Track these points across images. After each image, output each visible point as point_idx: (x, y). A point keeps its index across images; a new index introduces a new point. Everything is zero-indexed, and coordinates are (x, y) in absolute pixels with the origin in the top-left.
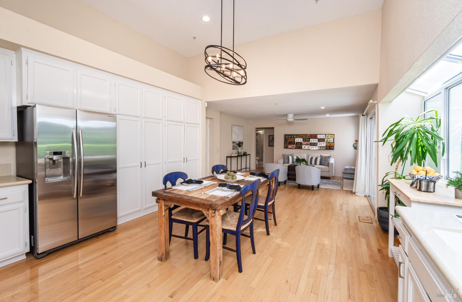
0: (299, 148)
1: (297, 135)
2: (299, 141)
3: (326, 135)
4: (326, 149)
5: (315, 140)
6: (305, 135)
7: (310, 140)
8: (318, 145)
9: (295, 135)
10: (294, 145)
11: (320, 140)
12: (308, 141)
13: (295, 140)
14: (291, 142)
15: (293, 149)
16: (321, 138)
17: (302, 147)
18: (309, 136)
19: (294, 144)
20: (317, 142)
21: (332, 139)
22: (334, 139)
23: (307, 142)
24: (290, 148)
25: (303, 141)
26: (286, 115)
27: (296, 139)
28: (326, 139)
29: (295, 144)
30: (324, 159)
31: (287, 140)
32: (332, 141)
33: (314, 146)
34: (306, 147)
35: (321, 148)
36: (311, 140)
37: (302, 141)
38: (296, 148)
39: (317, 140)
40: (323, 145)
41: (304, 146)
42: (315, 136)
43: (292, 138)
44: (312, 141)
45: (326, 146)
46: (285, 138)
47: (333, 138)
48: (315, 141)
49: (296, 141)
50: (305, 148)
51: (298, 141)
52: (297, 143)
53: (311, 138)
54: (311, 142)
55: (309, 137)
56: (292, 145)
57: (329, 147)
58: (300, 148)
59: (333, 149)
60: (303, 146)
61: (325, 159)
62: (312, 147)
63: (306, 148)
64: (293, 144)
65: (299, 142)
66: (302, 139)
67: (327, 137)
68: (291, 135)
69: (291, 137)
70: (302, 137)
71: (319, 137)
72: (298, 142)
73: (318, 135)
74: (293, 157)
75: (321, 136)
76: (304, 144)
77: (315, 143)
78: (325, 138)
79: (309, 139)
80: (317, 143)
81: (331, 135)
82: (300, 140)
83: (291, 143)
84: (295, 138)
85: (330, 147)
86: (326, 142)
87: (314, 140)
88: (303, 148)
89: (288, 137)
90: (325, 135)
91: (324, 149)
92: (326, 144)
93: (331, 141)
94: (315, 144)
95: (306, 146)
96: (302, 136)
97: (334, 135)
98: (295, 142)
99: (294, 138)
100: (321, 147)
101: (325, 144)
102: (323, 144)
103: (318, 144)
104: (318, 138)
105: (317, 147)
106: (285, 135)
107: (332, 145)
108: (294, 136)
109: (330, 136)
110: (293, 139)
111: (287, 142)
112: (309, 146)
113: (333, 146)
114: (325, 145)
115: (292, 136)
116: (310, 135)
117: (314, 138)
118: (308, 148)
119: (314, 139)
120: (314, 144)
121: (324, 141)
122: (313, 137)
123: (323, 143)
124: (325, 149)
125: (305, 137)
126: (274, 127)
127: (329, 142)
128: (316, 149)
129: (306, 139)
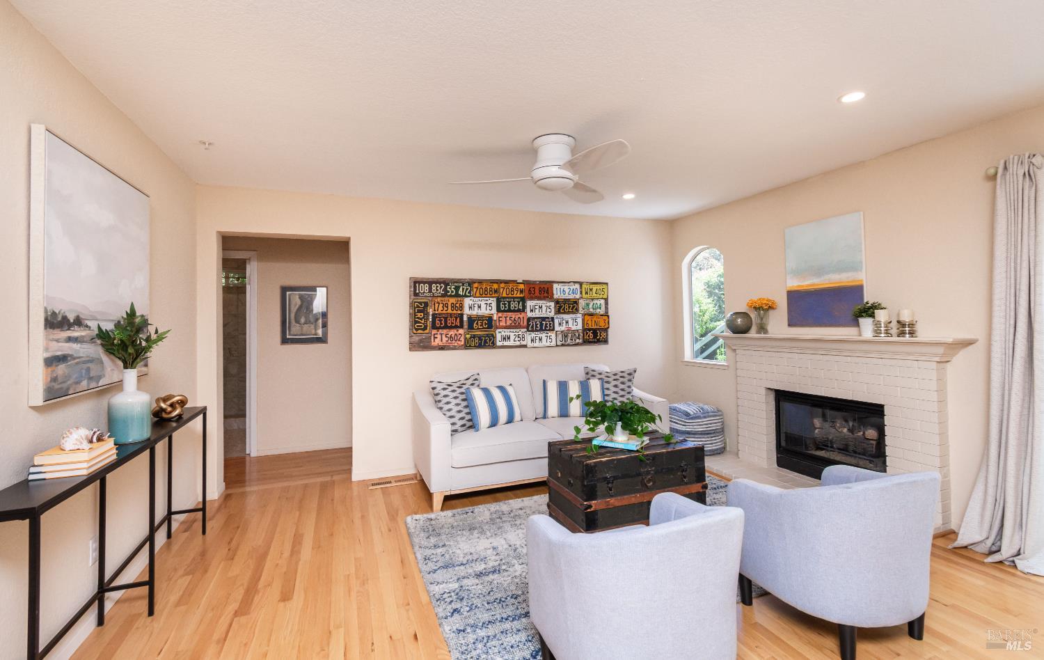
0: (480, 346)
1: (471, 283)
2: (480, 312)
3: (581, 284)
4: (586, 342)
5: (544, 304)
6: (506, 282)
7: (524, 307)
8: (557, 328)
9: (462, 282)
10: (461, 331)
11: (564, 306)
12: (519, 311)
13: (462, 307)
14: (446, 317)
15: (454, 348)
16: (567, 296)
17: (494, 337)
18: (522, 286)
19: (461, 327)
20: (552, 314)
21: (602, 302)
22: (607, 301)
23: (513, 315)
24: (442, 348)
25: (499, 310)
27: (467, 302)
28: (582, 303)
29: (465, 325)
31: (426, 304)
32: (603, 310)
33: (541, 330)
34: (512, 337)
35: (567, 339)
36: (530, 304)
37: (494, 311)
38: (467, 346)
39: (552, 304)
40: (574, 328)
41: (506, 332)
42: (542, 290)
43: (451, 296)
44: (535, 308)
45: (584, 330)
46: (416, 294)
47: (605, 296)
48: (544, 309)
49: (467, 311)
50: (506, 343)
51: (475, 312)
52: (471, 320)
53: (532, 299)
54: (530, 314)
55: (522, 291)
56: (452, 332)
57: (595, 332)
58: (486, 342)
59: (606, 341)
60: (499, 335)
62: (533, 335)
63: (511, 343)
64: (456, 327)
65: (483, 316)
66: (493, 302)
67: (587, 293)
68: (446, 282)
69: (445, 290)
70: (496, 291)
71: (559, 292)
72: (480, 318)
73: (555, 286)
74: (489, 396)
75: (566, 288)
76: (503, 324)
77: (544, 319)
78: (578, 296)
79: (523, 300)
80: (553, 319)
81: (598, 287)
82: (483, 306)
83: (441, 322)
84: (466, 296)
85: (595, 335)
86: (584, 315)
87: (541, 307)
88: (499, 344)
89: (430, 290)
90: (577, 286)
91: (577, 344)
92: (583, 320)
93: (598, 311)
94: (543, 325)
95: (511, 333)
96: (495, 286)
97: (607, 284)
98: (465, 318)
99: (457, 295)
100: (565, 335)
101: (580, 321)
102: (575, 323)
103: (556, 321)
104: (555, 297)
105: (553, 335)
106: (416, 283)
107: (602, 325)
108: (457, 288)
109: (594, 291)
110: (453, 300)
111: (428, 314)
112: (523, 332)
113: (606, 330)
114: (580, 327)
115: (452, 289)
116: (525, 282)
117: (539, 298)
118: (518, 343)
119: (540, 302)
120: (541, 325)
121: (577, 310)
122: (537, 291)
123: (573, 316)
124: (581, 341)
125: (504, 295)
126: (349, 238)
127: (592, 315)
128: (548, 344)
129: (509, 302)
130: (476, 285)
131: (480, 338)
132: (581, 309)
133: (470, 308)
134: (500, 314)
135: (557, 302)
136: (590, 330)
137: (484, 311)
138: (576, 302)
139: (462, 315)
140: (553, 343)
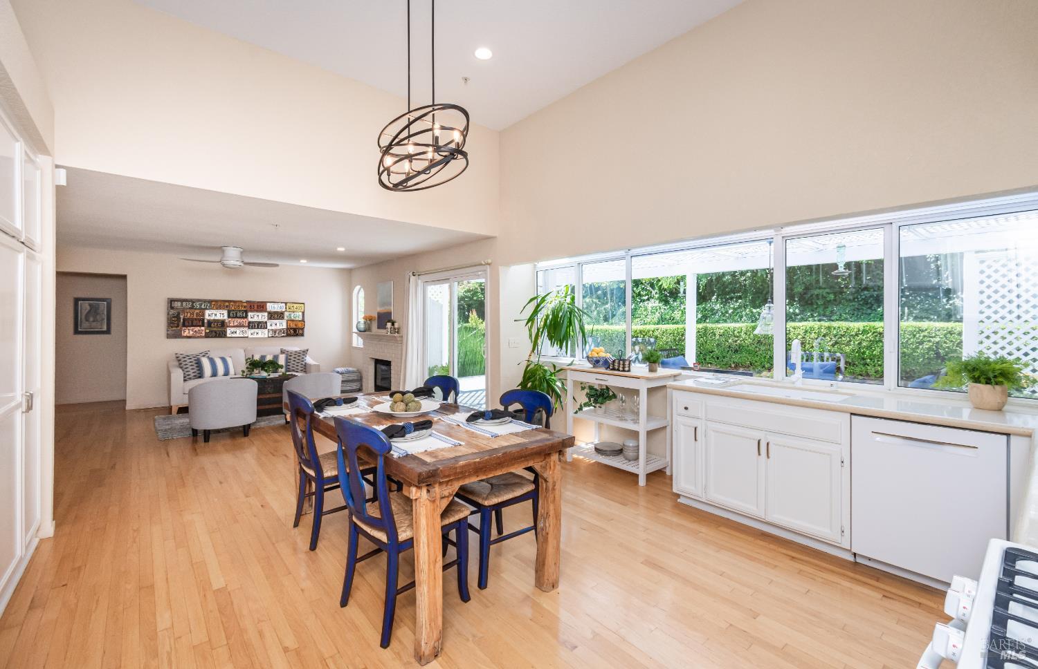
0: (215, 337)
1: (210, 302)
2: (216, 318)
3: (286, 304)
4: (288, 335)
5: (260, 314)
6: (234, 302)
7: (247, 316)
8: (269, 327)
9: (205, 301)
10: (203, 328)
11: (273, 316)
12: (243, 318)
13: (203, 315)
14: (192, 320)
15: (198, 337)
16: (276, 310)
17: (226, 332)
18: (246, 304)
19: (203, 326)
20: (266, 320)
21: (301, 314)
22: (303, 313)
23: (239, 320)
24: (189, 338)
25: (229, 317)
26: (220, 249)
27: (207, 312)
28: (286, 314)
29: (206, 325)
31: (178, 314)
32: (300, 318)
33: (258, 328)
35: (275, 334)
36: (250, 314)
37: (226, 317)
38: (207, 336)
39: (266, 314)
40: (281, 327)
41: (233, 329)
42: (261, 307)
43: (196, 309)
44: (254, 317)
45: (287, 329)
46: (172, 308)
47: (303, 311)
48: (261, 317)
49: (207, 317)
50: (233, 335)
51: (213, 318)
52: (210, 323)
53: (251, 311)
54: (250, 320)
55: (245, 307)
56: (197, 329)
57: (295, 330)
58: (222, 335)
59: (302, 335)
60: (229, 331)
62: (253, 331)
63: (237, 335)
64: (200, 326)
65: (218, 320)
66: (225, 312)
67: (290, 309)
68: (193, 301)
69: (192, 305)
70: (227, 306)
71: (270, 307)
72: (215, 321)
73: (268, 304)
74: (212, 361)
75: (276, 305)
76: (232, 324)
77: (260, 322)
78: (283, 310)
79: (246, 312)
80: (266, 322)
81: (298, 305)
82: (219, 315)
83: (189, 323)
84: (206, 309)
85: (295, 331)
86: (287, 321)
87: (258, 316)
88: (228, 335)
89: (182, 305)
90: (284, 305)
91: (283, 337)
92: (287, 323)
93: (297, 319)
94: (260, 325)
95: (238, 331)
96: (227, 304)
97: (303, 304)
98: (206, 321)
99: (200, 308)
100: (275, 331)
101: (284, 324)
102: (281, 325)
103: (268, 324)
104: (268, 310)
105: (266, 331)
106: (171, 301)
107: (300, 325)
108: (201, 305)
109: (295, 307)
110: (198, 311)
111: (180, 318)
112: (246, 329)
113: (303, 329)
114: (285, 327)
115: (197, 305)
116: (247, 302)
117: (257, 311)
118: (242, 336)
119: (258, 313)
120: (258, 325)
121: (283, 318)
122: (256, 307)
123: (280, 321)
124: (284, 335)
125: (233, 308)
126: (127, 274)
127: (293, 321)
128: (263, 336)
129: (236, 313)
130: (213, 303)
131: (216, 332)
132: (285, 318)
133: (209, 315)
134: (230, 319)
135: (269, 313)
136: (291, 329)
137: (218, 317)
138: (282, 313)
139: (203, 320)
140: (266, 336)
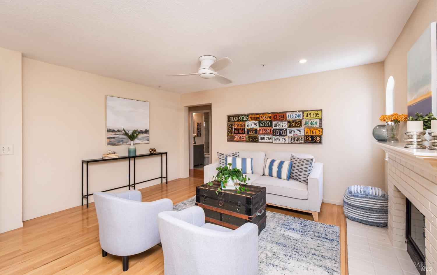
0: (252, 141)
1: (248, 115)
2: (252, 127)
3: (303, 112)
4: (306, 142)
5: (281, 123)
6: (263, 114)
7: (271, 125)
8: (289, 134)
9: (245, 115)
10: (244, 135)
11: (292, 124)
12: (269, 126)
13: (244, 125)
14: (239, 129)
15: (242, 142)
16: (294, 118)
17: (257, 138)
18: (270, 115)
19: (244, 133)
20: (286, 127)
21: (318, 121)
22: (321, 120)
23: (266, 128)
24: (238, 141)
25: (260, 126)
27: (247, 123)
28: (304, 122)
29: (246, 132)
30: (298, 166)
31: (232, 125)
32: (318, 125)
33: (280, 135)
34: (266, 138)
35: (294, 140)
36: (274, 123)
37: (258, 126)
38: (247, 141)
39: (286, 123)
40: (299, 135)
41: (263, 136)
42: (281, 116)
43: (240, 121)
44: (277, 125)
45: (305, 136)
46: (229, 121)
47: (320, 117)
48: (283, 125)
49: (246, 127)
50: (263, 141)
51: (250, 127)
52: (248, 130)
53: (275, 121)
54: (274, 128)
55: (270, 118)
56: (241, 135)
57: (312, 137)
58: (254, 140)
59: (320, 142)
60: (260, 137)
61: (301, 167)
62: (276, 137)
63: (265, 141)
64: (242, 133)
65: (253, 129)
66: (257, 123)
67: (307, 116)
68: (238, 116)
69: (238, 119)
70: (258, 118)
71: (289, 117)
72: (251, 130)
73: (288, 114)
74: (235, 159)
75: (294, 115)
76: (261, 132)
77: (281, 130)
78: (301, 118)
79: (271, 122)
80: (286, 130)
81: (315, 112)
82: (253, 125)
83: (238, 131)
84: (246, 121)
86: (305, 128)
87: (280, 125)
88: (260, 141)
89: (234, 119)
90: (301, 113)
91: (301, 143)
92: (305, 131)
93: (315, 125)
94: (281, 133)
95: (266, 137)
96: (258, 116)
97: (321, 110)
98: (246, 130)
99: (243, 121)
100: (293, 138)
101: (302, 131)
102: (300, 132)
103: (288, 132)
104: (288, 119)
105: (286, 138)
106: (229, 117)
107: (317, 133)
108: (243, 118)
109: (312, 114)
110: (241, 123)
111: (232, 128)
112: (270, 136)
113: (321, 136)
114: (302, 134)
115: (241, 118)
116: (271, 113)
117: (279, 120)
118: (268, 141)
119: (279, 122)
120: (280, 133)
121: (301, 125)
122: (278, 117)
123: (298, 128)
124: (303, 141)
125: (262, 119)
126: (211, 103)
127: (310, 128)
128: (284, 142)
129: (264, 123)
130: (250, 116)
131: (252, 138)
132: (303, 125)
133: (248, 125)
134: (260, 128)
135: (289, 122)
136: (309, 136)
137: (253, 127)
138: (300, 121)
139: (245, 129)
140: (287, 142)
